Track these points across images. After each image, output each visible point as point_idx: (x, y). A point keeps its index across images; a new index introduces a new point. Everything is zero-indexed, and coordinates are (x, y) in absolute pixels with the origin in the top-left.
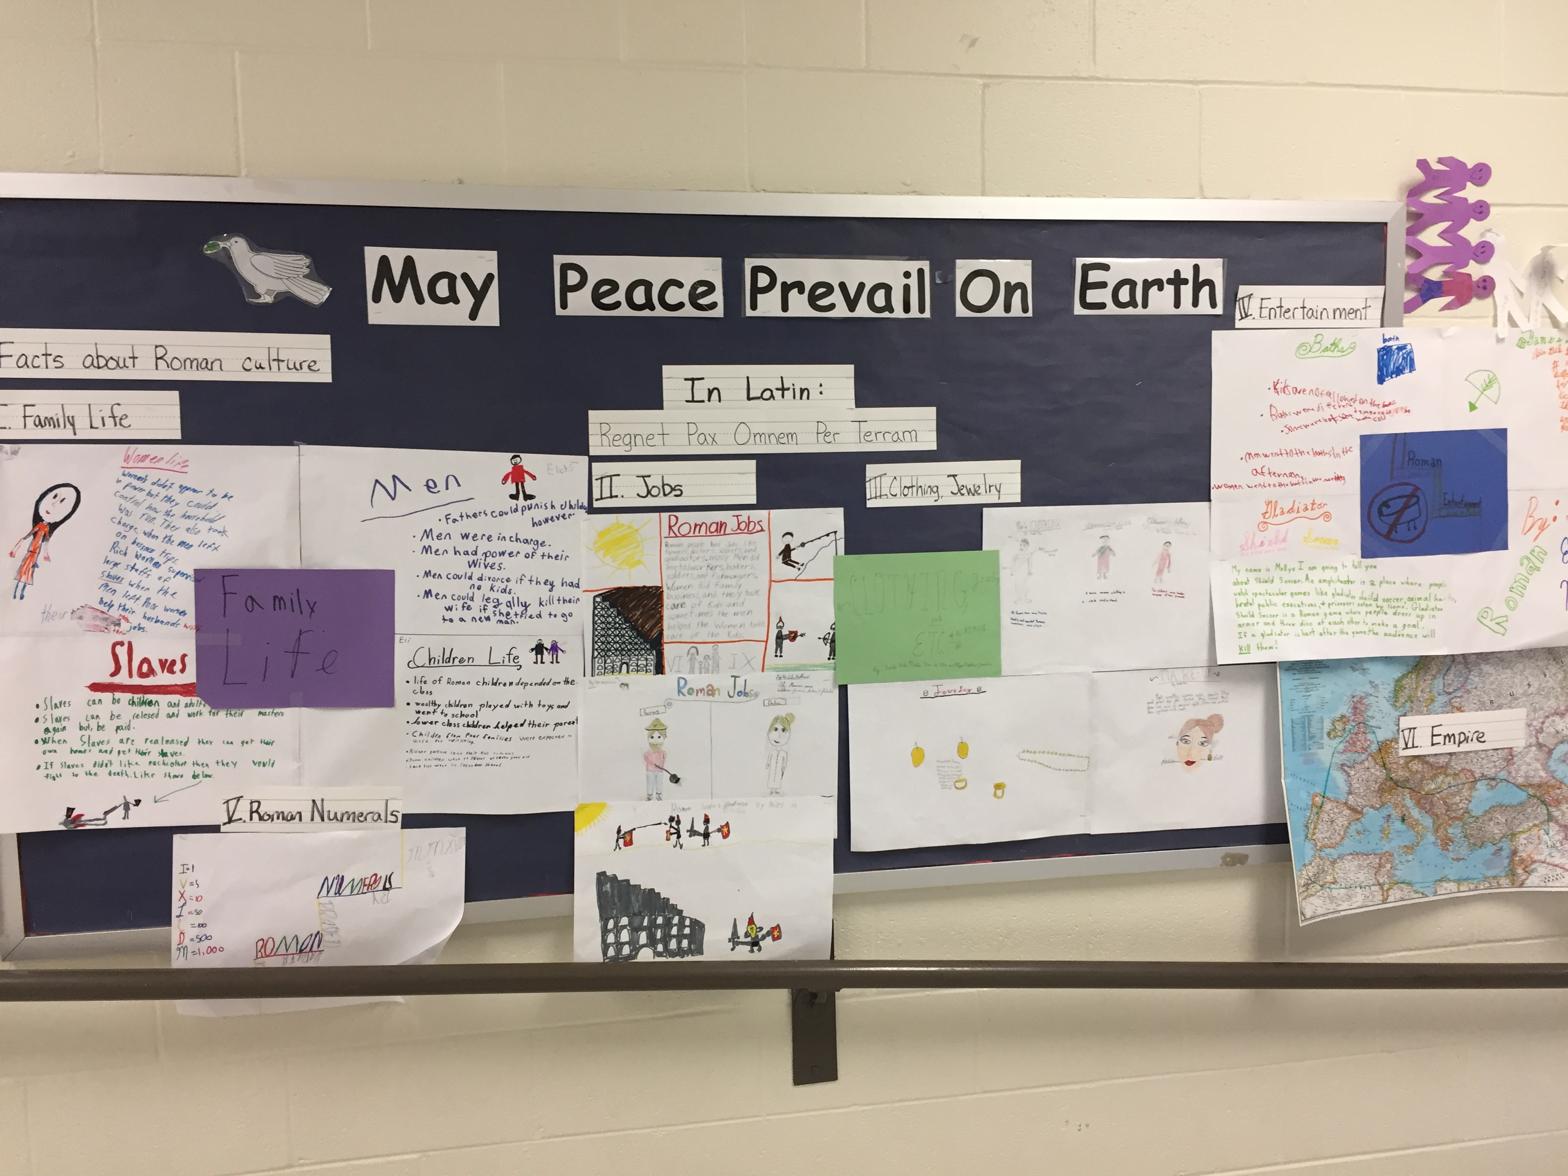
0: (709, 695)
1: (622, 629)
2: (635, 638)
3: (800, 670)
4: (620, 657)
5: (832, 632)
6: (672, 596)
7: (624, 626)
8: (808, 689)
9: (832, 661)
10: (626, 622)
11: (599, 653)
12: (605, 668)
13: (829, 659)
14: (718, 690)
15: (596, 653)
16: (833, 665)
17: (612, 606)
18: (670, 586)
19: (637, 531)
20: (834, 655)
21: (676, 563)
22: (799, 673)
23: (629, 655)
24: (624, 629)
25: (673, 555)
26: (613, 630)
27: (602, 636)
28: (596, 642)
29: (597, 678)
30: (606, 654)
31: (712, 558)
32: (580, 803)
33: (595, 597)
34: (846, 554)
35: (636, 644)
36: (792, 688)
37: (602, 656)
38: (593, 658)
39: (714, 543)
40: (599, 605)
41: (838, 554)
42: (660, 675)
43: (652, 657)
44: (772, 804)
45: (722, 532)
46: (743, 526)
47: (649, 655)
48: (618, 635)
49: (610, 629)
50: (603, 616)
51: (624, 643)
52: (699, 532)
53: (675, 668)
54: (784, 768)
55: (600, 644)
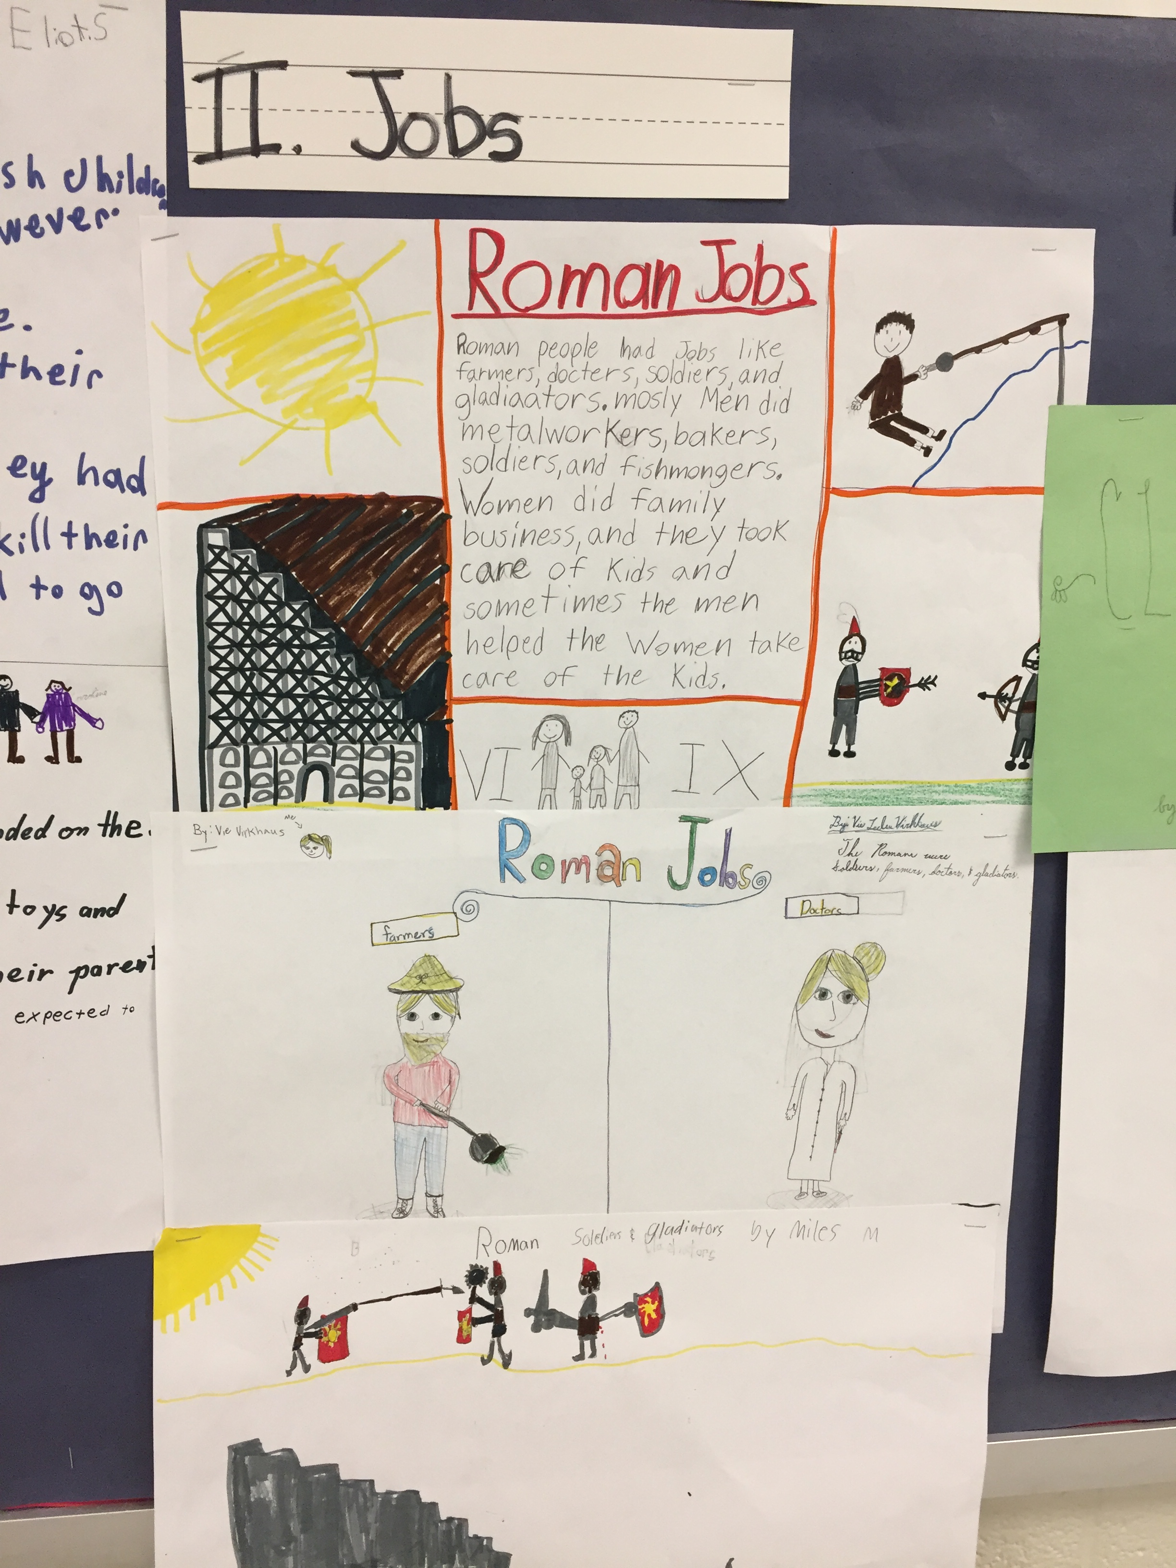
0: (602, 878)
1: (304, 646)
2: (351, 680)
3: (910, 802)
4: (299, 747)
5: (1026, 675)
6: (480, 538)
7: (313, 639)
8: (933, 864)
9: (1018, 773)
10: (319, 621)
11: (225, 732)
12: (249, 785)
13: (1010, 766)
14: (637, 863)
15: (214, 731)
16: (1022, 787)
17: (267, 563)
18: (473, 496)
19: (353, 285)
20: (1029, 755)
21: (499, 414)
22: (908, 812)
23: (329, 741)
24: (314, 647)
25: (486, 386)
26: (271, 650)
27: (233, 670)
28: (214, 692)
29: (219, 815)
30: (249, 733)
31: (621, 400)
32: (170, 1224)
33: (203, 528)
34: (1090, 401)
35: (355, 700)
36: (881, 862)
37: (234, 742)
38: (205, 746)
39: (632, 343)
40: (218, 558)
41: (1067, 401)
42: (439, 811)
43: (411, 748)
44: (801, 1231)
45: (663, 306)
46: (737, 282)
47: (401, 741)
48: (290, 671)
49: (263, 646)
50: (234, 598)
51: (313, 696)
52: (580, 304)
53: (491, 789)
54: (846, 1117)
55: (226, 699)
